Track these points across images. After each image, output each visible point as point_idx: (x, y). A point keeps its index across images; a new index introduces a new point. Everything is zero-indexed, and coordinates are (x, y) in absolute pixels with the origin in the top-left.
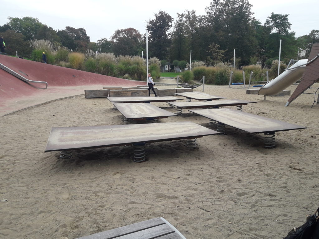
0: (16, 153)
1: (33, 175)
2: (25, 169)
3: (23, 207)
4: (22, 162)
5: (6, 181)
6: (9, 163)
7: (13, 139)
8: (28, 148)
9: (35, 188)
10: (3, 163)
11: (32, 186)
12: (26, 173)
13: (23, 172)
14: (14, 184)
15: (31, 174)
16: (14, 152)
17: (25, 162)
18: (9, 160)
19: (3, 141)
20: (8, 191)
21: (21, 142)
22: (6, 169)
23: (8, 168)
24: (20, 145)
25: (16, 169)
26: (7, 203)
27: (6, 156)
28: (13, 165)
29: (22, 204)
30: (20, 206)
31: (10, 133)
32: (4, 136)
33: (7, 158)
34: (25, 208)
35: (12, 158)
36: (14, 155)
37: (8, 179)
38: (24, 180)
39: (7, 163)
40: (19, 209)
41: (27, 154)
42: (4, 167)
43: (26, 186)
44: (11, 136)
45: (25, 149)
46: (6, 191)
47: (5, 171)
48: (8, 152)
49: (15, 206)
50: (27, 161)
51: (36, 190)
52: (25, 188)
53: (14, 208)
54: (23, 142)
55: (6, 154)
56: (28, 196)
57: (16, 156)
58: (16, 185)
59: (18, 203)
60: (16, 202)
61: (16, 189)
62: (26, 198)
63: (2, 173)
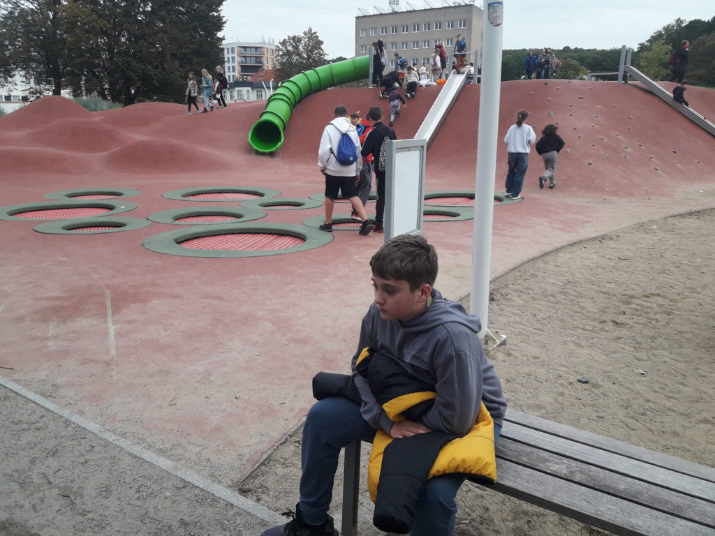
0: (679, 294)
1: (704, 348)
2: (689, 330)
3: (671, 398)
4: (686, 315)
5: (649, 340)
6: (660, 311)
7: (678, 267)
8: (704, 292)
9: (703, 373)
10: (649, 308)
11: (698, 366)
12: (690, 339)
13: (685, 335)
14: (662, 351)
15: (700, 345)
16: (674, 293)
17: (692, 318)
18: (661, 305)
19: (657, 267)
20: (650, 360)
21: (694, 277)
22: (652, 320)
23: (657, 319)
24: (689, 281)
25: (671, 325)
26: (644, 379)
27: (658, 295)
28: (666, 316)
29: (672, 392)
30: (667, 394)
31: (674, 253)
32: (662, 256)
33: (659, 299)
34: (676, 401)
35: (667, 303)
36: (672, 298)
37: (653, 338)
38: (682, 350)
39: (657, 309)
40: (663, 396)
41: (700, 304)
42: (650, 316)
43: (686, 362)
44: (674, 260)
45: (698, 293)
46: (645, 358)
47: (650, 323)
48: (663, 289)
49: (657, 389)
50: (696, 316)
51: (705, 377)
52: (682, 366)
53: (655, 391)
54: (697, 278)
55: (657, 291)
56: (685, 382)
57: (676, 301)
58: (666, 353)
59: (663, 386)
60: (661, 383)
61: (666, 362)
62: (681, 384)
63: (644, 324)
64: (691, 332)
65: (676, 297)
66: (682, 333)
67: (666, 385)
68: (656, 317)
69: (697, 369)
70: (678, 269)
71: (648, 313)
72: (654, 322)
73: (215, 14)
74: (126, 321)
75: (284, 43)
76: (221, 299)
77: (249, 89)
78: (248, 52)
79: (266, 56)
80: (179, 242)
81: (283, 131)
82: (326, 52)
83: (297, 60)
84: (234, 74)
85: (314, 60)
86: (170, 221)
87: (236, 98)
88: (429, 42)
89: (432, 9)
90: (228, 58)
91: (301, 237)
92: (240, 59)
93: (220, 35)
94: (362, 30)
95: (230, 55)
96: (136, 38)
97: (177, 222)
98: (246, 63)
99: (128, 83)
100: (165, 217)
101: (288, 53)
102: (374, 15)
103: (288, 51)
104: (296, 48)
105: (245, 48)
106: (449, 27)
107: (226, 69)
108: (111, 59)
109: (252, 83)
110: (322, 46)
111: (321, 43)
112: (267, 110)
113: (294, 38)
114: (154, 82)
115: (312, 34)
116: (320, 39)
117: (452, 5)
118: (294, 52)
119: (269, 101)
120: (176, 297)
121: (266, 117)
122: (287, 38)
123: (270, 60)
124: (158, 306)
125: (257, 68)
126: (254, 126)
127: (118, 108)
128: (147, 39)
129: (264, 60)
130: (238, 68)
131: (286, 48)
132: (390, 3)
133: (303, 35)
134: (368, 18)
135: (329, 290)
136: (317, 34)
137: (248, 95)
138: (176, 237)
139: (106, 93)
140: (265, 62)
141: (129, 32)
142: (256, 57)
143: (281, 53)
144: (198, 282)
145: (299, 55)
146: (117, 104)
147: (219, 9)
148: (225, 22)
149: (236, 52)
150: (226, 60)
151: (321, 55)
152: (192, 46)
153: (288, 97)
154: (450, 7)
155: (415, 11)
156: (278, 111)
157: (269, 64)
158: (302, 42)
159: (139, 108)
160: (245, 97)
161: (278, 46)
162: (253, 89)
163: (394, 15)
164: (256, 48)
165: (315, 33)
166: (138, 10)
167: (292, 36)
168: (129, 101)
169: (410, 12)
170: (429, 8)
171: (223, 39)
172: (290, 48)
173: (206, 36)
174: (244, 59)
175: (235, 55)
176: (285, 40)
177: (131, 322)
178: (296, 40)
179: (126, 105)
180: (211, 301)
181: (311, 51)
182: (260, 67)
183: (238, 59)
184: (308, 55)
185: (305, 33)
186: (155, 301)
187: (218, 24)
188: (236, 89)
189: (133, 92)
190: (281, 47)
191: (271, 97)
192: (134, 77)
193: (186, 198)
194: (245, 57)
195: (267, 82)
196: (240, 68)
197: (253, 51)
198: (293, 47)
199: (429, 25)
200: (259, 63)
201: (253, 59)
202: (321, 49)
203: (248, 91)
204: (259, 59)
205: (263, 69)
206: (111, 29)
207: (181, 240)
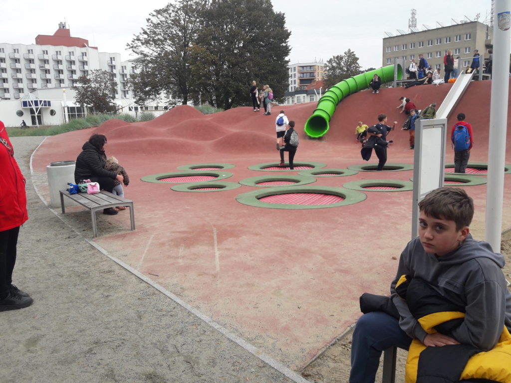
73: (284, 44)
74: (226, 249)
75: (330, 61)
76: (286, 237)
77: (305, 95)
78: (305, 70)
79: (317, 71)
80: (259, 198)
81: (329, 122)
82: (360, 65)
83: (340, 72)
84: (295, 85)
85: (351, 72)
86: (253, 184)
87: (296, 102)
88: (440, 52)
89: (443, 28)
90: (292, 75)
91: (342, 196)
92: (299, 75)
93: (287, 59)
94: (388, 48)
95: (293, 73)
96: (233, 65)
97: (257, 185)
98: (303, 77)
99: (228, 95)
100: (249, 182)
102: (397, 36)
103: (333, 67)
104: (339, 64)
105: (303, 67)
106: (457, 40)
107: (290, 83)
108: (217, 80)
109: (307, 91)
110: (358, 61)
111: (357, 59)
112: (318, 108)
113: (337, 57)
114: (243, 93)
115: (351, 54)
116: (357, 56)
117: (460, 23)
118: (337, 67)
119: (320, 102)
120: (257, 235)
121: (317, 113)
122: (333, 58)
123: (320, 74)
124: (245, 239)
125: (310, 81)
126: (308, 120)
127: (221, 112)
128: (240, 65)
129: (316, 74)
130: (298, 81)
131: (331, 64)
132: (409, 26)
133: (344, 55)
134: (392, 39)
135: (365, 235)
136: (354, 53)
137: (304, 99)
138: (256, 195)
139: (214, 102)
140: (316, 76)
141: (229, 61)
142: (310, 73)
143: (328, 68)
144: (271, 225)
145: (341, 69)
146: (220, 109)
147: (287, 41)
148: (290, 50)
149: (297, 70)
150: (290, 76)
151: (357, 67)
152: (268, 68)
153: (333, 98)
154: (458, 25)
155: (429, 30)
156: (326, 108)
157: (319, 77)
158: (344, 59)
160: (302, 100)
161: (326, 64)
162: (307, 95)
163: (413, 35)
164: (311, 66)
165: (353, 52)
166: (235, 46)
167: (336, 55)
168: (228, 107)
169: (425, 31)
170: (440, 27)
171: (288, 62)
172: (334, 64)
173: (278, 61)
174: (302, 74)
175: (296, 72)
176: (331, 59)
177: (228, 249)
178: (339, 58)
179: (226, 110)
180: (280, 238)
181: (350, 65)
182: (313, 79)
184: (347, 68)
185: (345, 53)
186: (244, 237)
187: (286, 51)
188: (296, 96)
189: (230, 101)
190: (328, 64)
191: (320, 99)
192: (231, 91)
193: (263, 170)
194: (303, 73)
195: (318, 89)
196: (299, 81)
197: (308, 70)
198: (337, 63)
199: (440, 40)
200: (312, 77)
201: (308, 74)
202: (357, 64)
203: (304, 97)
204: (312, 74)
205: (315, 81)
206: (218, 60)
207: (260, 197)
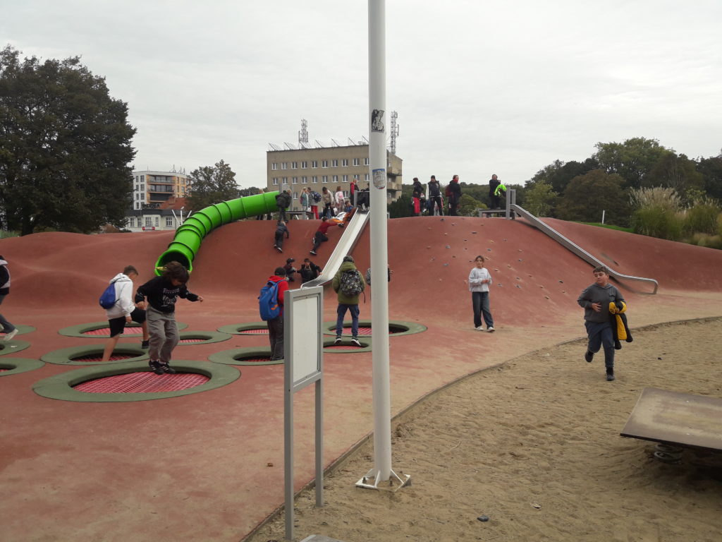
0: (570, 423)
1: (593, 477)
2: (580, 459)
3: (564, 531)
4: (577, 444)
5: (545, 472)
6: (554, 441)
7: (569, 395)
8: (592, 420)
9: (592, 504)
10: (544, 438)
11: (587, 497)
12: (580, 469)
13: (577, 464)
14: (556, 483)
15: (590, 474)
16: (566, 422)
17: (582, 446)
18: (556, 435)
19: (550, 396)
20: (545, 492)
21: (583, 405)
22: (547, 450)
23: (551, 450)
24: (579, 409)
25: (564, 455)
26: (539, 513)
27: (552, 424)
28: (560, 446)
29: (564, 525)
30: (560, 527)
31: (565, 381)
32: (555, 384)
33: (553, 428)
34: (568, 535)
35: (560, 433)
36: (565, 427)
37: (548, 469)
38: (574, 481)
39: (551, 439)
40: (556, 530)
41: (589, 432)
42: (545, 446)
43: (577, 493)
44: (566, 388)
45: (587, 421)
46: (541, 490)
47: (545, 453)
48: (556, 418)
49: (551, 523)
50: (587, 444)
51: (594, 507)
52: (573, 497)
53: (549, 526)
54: (586, 405)
55: (551, 421)
56: (575, 513)
57: (569, 430)
58: (559, 485)
59: (556, 519)
60: (554, 516)
61: (559, 494)
62: (572, 516)
63: (540, 455)
64: (581, 461)
65: (567, 426)
66: (574, 462)
67: (559, 518)
68: (550, 447)
69: (586, 499)
70: (569, 397)
71: (543, 444)
72: (549, 453)
73: (125, 145)
74: (11, 480)
75: (195, 173)
76: (117, 449)
77: (159, 216)
78: (158, 181)
79: (177, 184)
80: (74, 385)
81: (192, 261)
82: (238, 183)
83: (209, 189)
84: (143, 201)
85: (226, 190)
86: (66, 360)
87: (144, 225)
89: (339, 147)
90: (137, 186)
91: (205, 375)
92: (149, 187)
93: (129, 165)
94: (274, 164)
95: (140, 183)
96: (39, 167)
97: (73, 363)
98: (156, 191)
99: (27, 210)
100: (59, 356)
101: (199, 183)
102: (285, 151)
103: (199, 181)
104: (208, 178)
105: (155, 176)
106: (355, 164)
107: (135, 197)
108: (11, 186)
109: (161, 210)
110: (235, 178)
111: (234, 174)
112: (176, 241)
113: (206, 169)
114: (57, 210)
115: (224, 166)
116: (232, 170)
117: (358, 144)
118: (205, 183)
119: (178, 231)
120: (66, 449)
121: (174, 248)
122: (199, 169)
123: (180, 189)
125: (168, 196)
126: (161, 257)
127: (15, 237)
128: (51, 167)
129: (175, 188)
130: (147, 196)
131: (197, 178)
132: (300, 140)
133: (214, 167)
134: (279, 153)
136: (229, 166)
137: (158, 223)
138: (70, 380)
140: (176, 191)
141: (32, 160)
142: (166, 185)
143: (192, 182)
144: (92, 431)
145: (212, 185)
147: (129, 140)
148: (135, 153)
149: (145, 180)
150: (135, 188)
151: (233, 185)
152: (99, 176)
153: (197, 228)
154: (356, 146)
155: (323, 148)
156: (187, 242)
157: (179, 193)
158: (214, 173)
159: (37, 238)
160: (154, 224)
161: (189, 176)
162: (162, 216)
163: (304, 152)
164: (167, 177)
165: (227, 165)
166: (44, 139)
167: (204, 167)
168: (27, 229)
169: (319, 149)
170: (336, 146)
171: (133, 168)
172: (201, 178)
173: (114, 166)
174: (154, 187)
175: (145, 183)
176: (196, 171)
177: (16, 480)
178: (208, 171)
179: (24, 234)
180: (106, 453)
181: (223, 182)
182: (171, 195)
183: (147, 187)
184: (220, 185)
185: (217, 165)
186: (44, 455)
187: (129, 154)
188: (145, 216)
189: (32, 219)
190: (192, 177)
191: (180, 228)
192: (34, 205)
193: (85, 335)
194: (155, 185)
195: (177, 211)
196: (149, 195)
197: (164, 181)
198: (205, 177)
199: (337, 161)
200: (169, 191)
201: (163, 188)
202: (233, 180)
203: (157, 218)
204: (169, 187)
205: (174, 197)
206: (13, 156)
207: (77, 382)
